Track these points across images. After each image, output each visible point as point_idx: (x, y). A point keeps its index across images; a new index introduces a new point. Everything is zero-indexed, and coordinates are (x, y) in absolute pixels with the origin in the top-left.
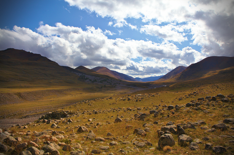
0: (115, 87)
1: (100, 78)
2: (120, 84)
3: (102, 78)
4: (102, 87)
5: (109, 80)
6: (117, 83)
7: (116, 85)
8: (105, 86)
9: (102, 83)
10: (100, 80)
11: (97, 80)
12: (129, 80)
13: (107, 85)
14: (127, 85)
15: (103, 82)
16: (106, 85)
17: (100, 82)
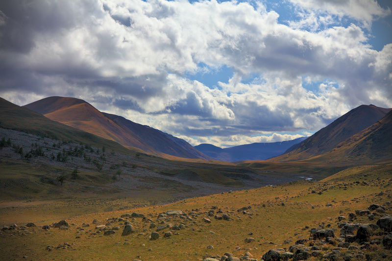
0: (114, 178)
1: (57, 143)
2: (134, 167)
3: (65, 143)
4: (61, 180)
5: (92, 151)
6: (124, 165)
7: (119, 173)
8: (75, 176)
9: (64, 161)
10: (56, 152)
11: (44, 150)
12: (174, 154)
13: (82, 172)
14: (162, 173)
15: (70, 157)
16: (80, 170)
17: (58, 160)
